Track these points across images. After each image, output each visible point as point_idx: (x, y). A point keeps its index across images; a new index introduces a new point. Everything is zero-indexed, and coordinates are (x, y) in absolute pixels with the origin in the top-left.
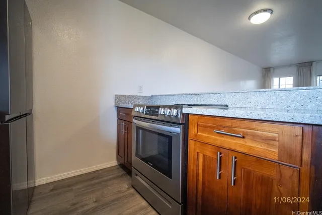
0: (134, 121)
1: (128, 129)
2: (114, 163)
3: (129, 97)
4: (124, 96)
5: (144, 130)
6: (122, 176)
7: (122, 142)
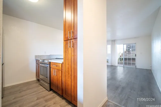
0: (40, 64)
1: (39, 67)
2: (35, 79)
3: (41, 56)
4: (39, 56)
5: (43, 66)
6: (37, 82)
7: (37, 71)
